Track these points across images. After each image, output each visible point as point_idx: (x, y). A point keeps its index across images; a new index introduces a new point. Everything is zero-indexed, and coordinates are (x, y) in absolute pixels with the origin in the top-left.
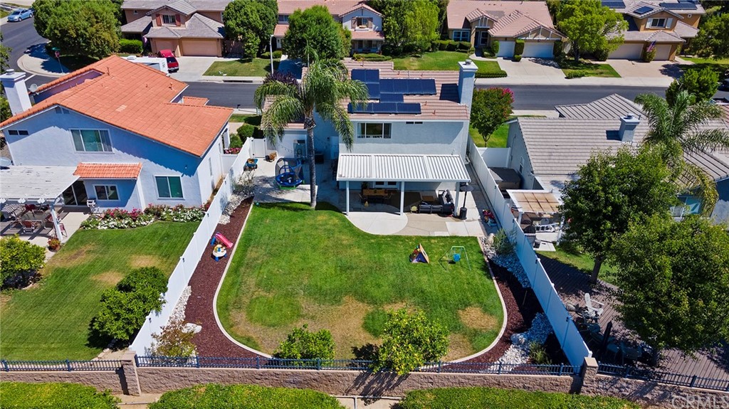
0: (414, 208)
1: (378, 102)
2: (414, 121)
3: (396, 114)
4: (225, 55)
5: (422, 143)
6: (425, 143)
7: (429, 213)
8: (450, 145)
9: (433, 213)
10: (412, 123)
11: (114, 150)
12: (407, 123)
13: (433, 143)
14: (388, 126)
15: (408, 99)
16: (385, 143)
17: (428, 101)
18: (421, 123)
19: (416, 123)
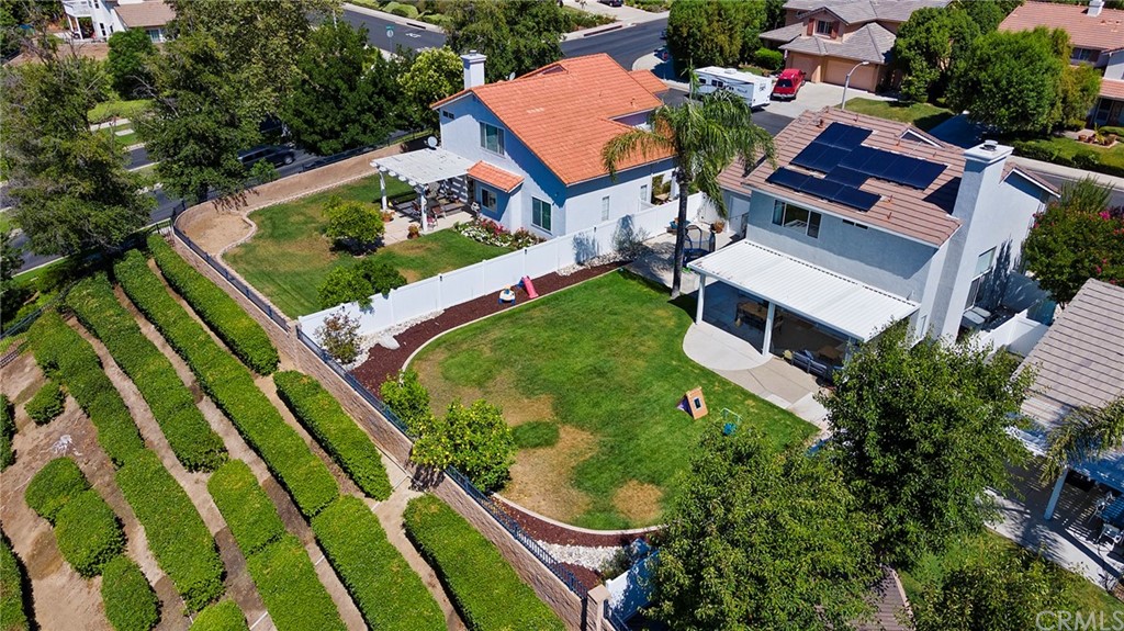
0: (788, 354)
1: (823, 176)
2: (856, 221)
3: (830, 201)
4: (880, 91)
5: (861, 261)
6: (867, 264)
7: (805, 370)
8: (907, 281)
9: (812, 373)
10: (852, 223)
11: (506, 153)
12: (844, 221)
13: (880, 268)
14: (816, 217)
15: (870, 186)
16: (808, 243)
17: (894, 195)
18: (866, 227)
19: (857, 225)
